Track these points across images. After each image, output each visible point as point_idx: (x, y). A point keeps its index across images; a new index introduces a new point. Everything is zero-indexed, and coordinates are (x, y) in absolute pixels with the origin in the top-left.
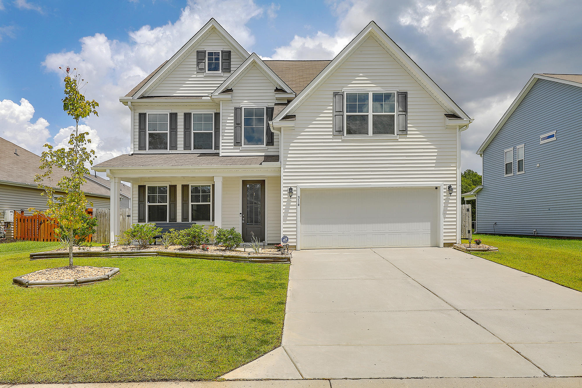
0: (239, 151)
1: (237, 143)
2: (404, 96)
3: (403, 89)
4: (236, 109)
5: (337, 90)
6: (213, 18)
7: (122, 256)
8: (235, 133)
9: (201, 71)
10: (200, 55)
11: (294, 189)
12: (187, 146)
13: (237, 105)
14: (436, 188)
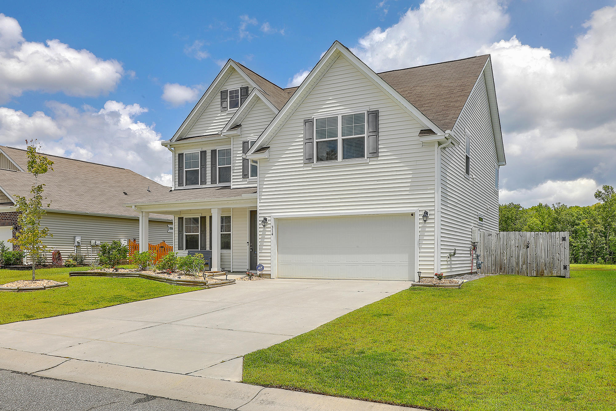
0: (246, 183)
1: (245, 176)
2: (375, 115)
3: (373, 108)
4: (244, 143)
5: (307, 117)
6: (230, 59)
7: (119, 276)
8: (243, 166)
9: (224, 109)
10: (224, 94)
11: (268, 219)
12: (213, 181)
13: (245, 139)
14: (412, 215)
